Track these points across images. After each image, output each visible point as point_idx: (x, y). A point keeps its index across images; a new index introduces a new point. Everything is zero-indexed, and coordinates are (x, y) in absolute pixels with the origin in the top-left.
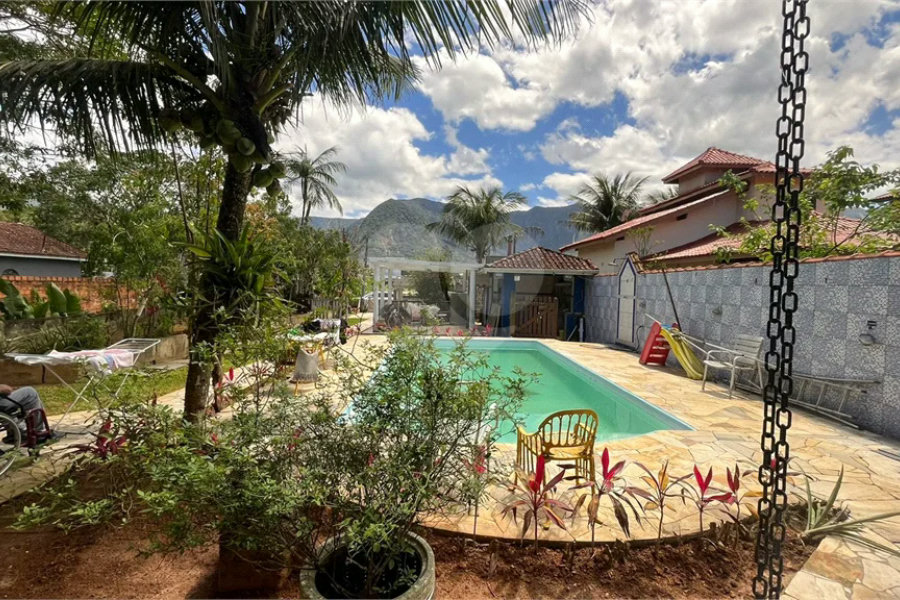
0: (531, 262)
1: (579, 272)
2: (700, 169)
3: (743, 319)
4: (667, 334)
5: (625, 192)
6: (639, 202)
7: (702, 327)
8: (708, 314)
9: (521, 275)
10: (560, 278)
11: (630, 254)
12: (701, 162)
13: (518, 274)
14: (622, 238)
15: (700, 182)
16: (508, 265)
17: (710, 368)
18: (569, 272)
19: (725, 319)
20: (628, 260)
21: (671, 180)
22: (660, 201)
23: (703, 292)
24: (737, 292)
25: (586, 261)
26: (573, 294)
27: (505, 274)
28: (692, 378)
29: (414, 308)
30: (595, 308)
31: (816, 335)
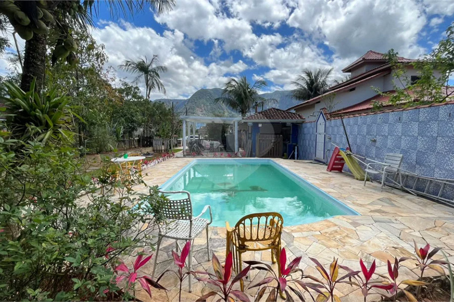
0: (268, 116)
1: (294, 121)
2: (365, 62)
3: (389, 143)
4: (343, 155)
5: (321, 80)
6: (328, 83)
7: (364, 149)
8: (368, 142)
9: (262, 123)
10: (284, 125)
11: (322, 109)
12: (364, 59)
13: (260, 123)
14: (319, 102)
15: (363, 70)
16: (255, 118)
17: (368, 173)
18: (289, 121)
19: (378, 144)
20: (321, 113)
21: (347, 70)
22: (341, 82)
23: (365, 129)
24: (386, 128)
25: (299, 115)
26: (291, 133)
27: (254, 123)
28: (357, 179)
29: (207, 143)
30: (303, 140)
31: (438, 152)
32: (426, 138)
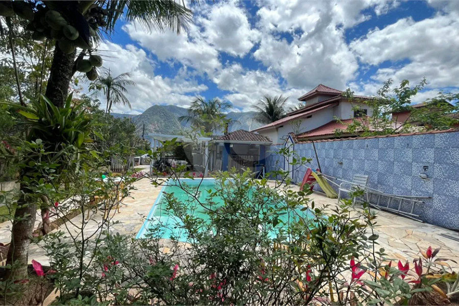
0: (238, 137)
1: (263, 143)
2: (317, 94)
3: (355, 166)
4: (315, 175)
5: (279, 105)
6: (285, 110)
7: (331, 171)
8: (335, 164)
9: (234, 144)
10: (252, 146)
11: (290, 133)
12: (317, 91)
13: (232, 144)
14: (282, 126)
15: (316, 101)
16: (226, 138)
17: (341, 191)
18: (258, 143)
19: (344, 166)
20: (290, 137)
21: (303, 99)
22: (295, 110)
23: (332, 153)
24: (351, 152)
25: (266, 137)
26: (259, 154)
27: (225, 144)
28: (329, 197)
29: (174, 162)
30: (271, 162)
31: (395, 174)
32: (385, 162)
